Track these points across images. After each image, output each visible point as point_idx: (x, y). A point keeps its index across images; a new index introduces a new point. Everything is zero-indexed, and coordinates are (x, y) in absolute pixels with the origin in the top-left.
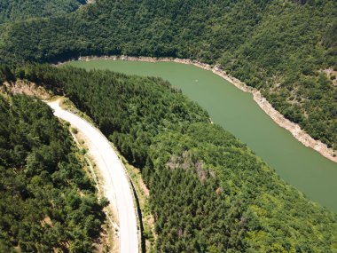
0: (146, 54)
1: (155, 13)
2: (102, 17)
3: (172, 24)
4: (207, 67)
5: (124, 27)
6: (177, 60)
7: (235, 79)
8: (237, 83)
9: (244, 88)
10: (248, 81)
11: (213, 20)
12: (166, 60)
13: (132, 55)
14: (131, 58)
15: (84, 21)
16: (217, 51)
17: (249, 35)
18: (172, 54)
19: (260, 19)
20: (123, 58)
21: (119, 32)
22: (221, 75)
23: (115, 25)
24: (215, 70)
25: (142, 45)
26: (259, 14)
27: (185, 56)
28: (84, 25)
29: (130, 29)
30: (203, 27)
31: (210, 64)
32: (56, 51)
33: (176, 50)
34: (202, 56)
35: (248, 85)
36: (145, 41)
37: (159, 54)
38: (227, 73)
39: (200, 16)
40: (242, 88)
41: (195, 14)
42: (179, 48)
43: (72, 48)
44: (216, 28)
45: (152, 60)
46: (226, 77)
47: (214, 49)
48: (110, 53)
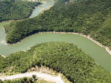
0: (62, 31)
1: (65, 16)
2: (46, 18)
3: (71, 21)
4: (85, 36)
5: (54, 21)
6: (73, 33)
7: (97, 42)
8: (98, 43)
9: (101, 46)
10: (103, 43)
11: (86, 19)
12: (69, 33)
13: (57, 31)
14: (57, 33)
15: (40, 20)
16: (89, 31)
17: (101, 26)
18: (72, 31)
19: (105, 20)
20: (54, 32)
21: (52, 23)
22: (91, 39)
23: (51, 21)
24: (88, 37)
25: (61, 28)
26: (104, 18)
27: (76, 32)
28: (40, 21)
29: (56, 22)
30: (83, 22)
31: (86, 35)
32: (31, 31)
33: (73, 30)
34: (83, 32)
35: (103, 44)
36: (62, 27)
37: (67, 31)
38: (94, 39)
39: (81, 18)
40: (100, 46)
41: (79, 17)
42: (74, 29)
43: (36, 29)
44: (88, 22)
45: (65, 33)
46: (93, 41)
47: (88, 30)
48: (50, 31)
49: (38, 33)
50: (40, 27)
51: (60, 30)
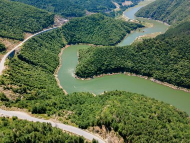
49: (123, 73)
50: (129, 64)
51: (165, 78)
